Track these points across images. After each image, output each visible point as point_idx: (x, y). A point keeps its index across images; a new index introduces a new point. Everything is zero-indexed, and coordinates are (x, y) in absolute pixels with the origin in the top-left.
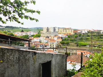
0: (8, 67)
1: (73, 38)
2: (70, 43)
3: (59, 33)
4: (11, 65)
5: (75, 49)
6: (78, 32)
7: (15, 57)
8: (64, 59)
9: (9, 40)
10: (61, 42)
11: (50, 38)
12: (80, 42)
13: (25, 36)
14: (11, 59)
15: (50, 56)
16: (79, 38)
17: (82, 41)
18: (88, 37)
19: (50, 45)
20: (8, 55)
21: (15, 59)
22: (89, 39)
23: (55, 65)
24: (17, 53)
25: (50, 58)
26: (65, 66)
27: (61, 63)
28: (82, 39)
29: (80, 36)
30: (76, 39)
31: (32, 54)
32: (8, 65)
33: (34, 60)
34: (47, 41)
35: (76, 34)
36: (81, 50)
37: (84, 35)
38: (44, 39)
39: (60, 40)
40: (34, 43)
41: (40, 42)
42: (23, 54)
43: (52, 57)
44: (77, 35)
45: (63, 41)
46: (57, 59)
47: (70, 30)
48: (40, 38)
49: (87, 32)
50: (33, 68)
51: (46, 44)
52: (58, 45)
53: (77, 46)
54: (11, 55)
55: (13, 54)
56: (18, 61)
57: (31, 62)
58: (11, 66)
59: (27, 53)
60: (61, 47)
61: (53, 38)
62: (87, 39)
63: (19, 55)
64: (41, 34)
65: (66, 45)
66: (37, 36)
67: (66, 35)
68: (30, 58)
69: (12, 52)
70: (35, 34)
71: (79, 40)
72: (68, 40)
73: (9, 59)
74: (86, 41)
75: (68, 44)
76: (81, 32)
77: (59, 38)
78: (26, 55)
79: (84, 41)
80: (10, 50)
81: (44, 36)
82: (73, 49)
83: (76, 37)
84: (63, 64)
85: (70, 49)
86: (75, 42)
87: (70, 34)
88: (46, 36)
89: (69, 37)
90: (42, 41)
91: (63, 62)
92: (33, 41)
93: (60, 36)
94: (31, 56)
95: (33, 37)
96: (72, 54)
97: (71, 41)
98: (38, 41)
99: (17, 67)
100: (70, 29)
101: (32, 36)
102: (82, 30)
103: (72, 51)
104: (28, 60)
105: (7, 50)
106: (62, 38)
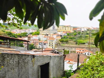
0: (8, 71)
1: (73, 36)
2: (69, 41)
3: (59, 31)
4: (11, 68)
5: (74, 47)
6: (78, 29)
7: (15, 61)
8: (62, 60)
9: (8, 42)
10: (60, 40)
11: (49, 36)
12: (79, 40)
13: (24, 33)
14: (11, 63)
15: (48, 58)
16: (78, 35)
17: (81, 39)
18: (87, 35)
19: (50, 43)
20: (8, 60)
21: (15, 63)
22: (88, 37)
23: (53, 66)
24: (17, 57)
25: (48, 60)
26: (62, 67)
27: (59, 64)
28: (81, 37)
29: (79, 34)
30: (75, 37)
31: (31, 57)
32: (8, 69)
33: (33, 63)
34: (46, 39)
35: (75, 31)
36: (80, 48)
37: (83, 33)
38: (43, 37)
39: (60, 38)
40: (32, 41)
41: (39, 40)
42: (22, 58)
43: (50, 59)
44: (77, 33)
45: (62, 39)
46: (55, 61)
47: (70, 28)
48: (39, 36)
49: (86, 30)
50: (32, 71)
51: (45, 42)
52: (57, 42)
53: (76, 43)
54: (11, 59)
55: (13, 58)
56: (17, 65)
57: (30, 65)
58: (11, 70)
59: (26, 57)
60: (60, 44)
61: (52, 36)
62: (86, 37)
63: (19, 59)
64: (40, 32)
65: (65, 43)
66: (36, 34)
67: (65, 33)
68: (29, 61)
69: (12, 56)
70: (34, 31)
71: (78, 38)
72: (67, 38)
73: (10, 63)
74: (85, 39)
75: (67, 42)
76: (80, 30)
77: (58, 36)
78: (26, 59)
79: (83, 39)
80: (10, 55)
81: (43, 34)
82: (72, 47)
83: (75, 35)
84: (61, 65)
85: (69, 47)
86: (74, 40)
87: (69, 32)
88: (45, 34)
89: (68, 35)
90: (41, 39)
91: (61, 63)
92: (32, 39)
93: (59, 33)
94: (30, 59)
95: (32, 35)
96: (71, 51)
97: (70, 39)
98: (37, 38)
99: (17, 70)
100: (70, 26)
101: (31, 33)
102: (81, 28)
103: (71, 49)
104: (27, 63)
105: (7, 55)
106: (61, 36)
